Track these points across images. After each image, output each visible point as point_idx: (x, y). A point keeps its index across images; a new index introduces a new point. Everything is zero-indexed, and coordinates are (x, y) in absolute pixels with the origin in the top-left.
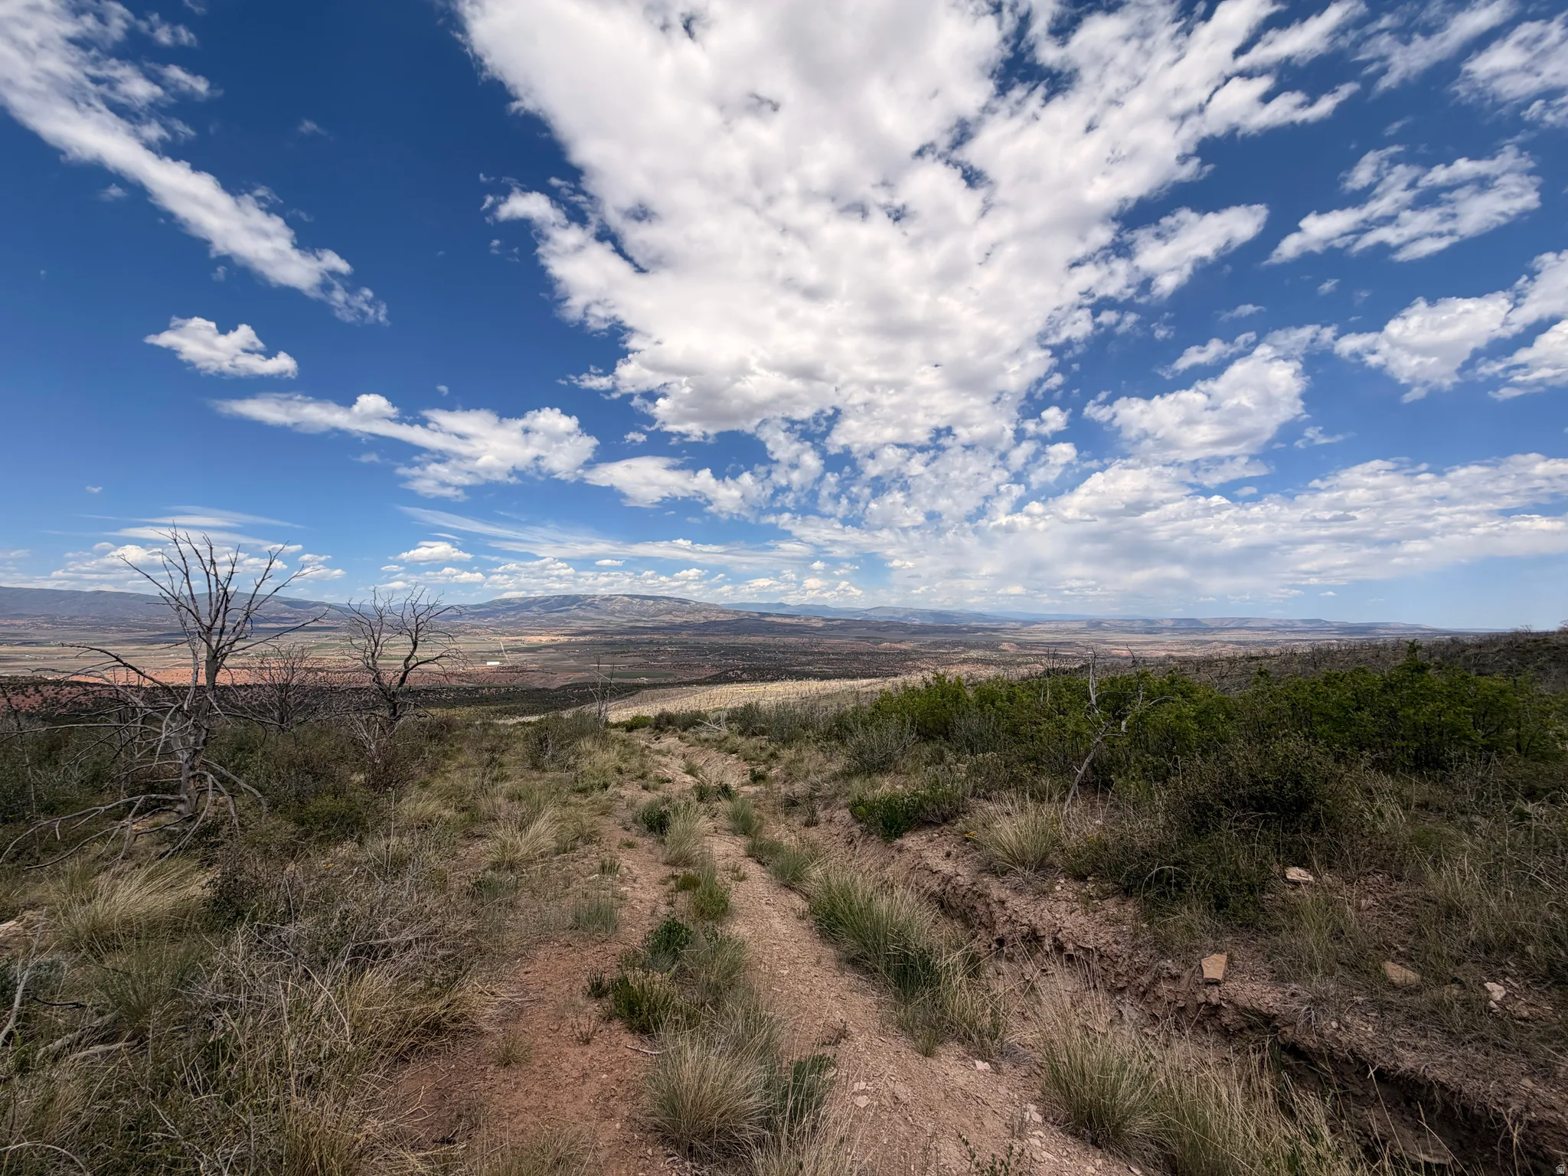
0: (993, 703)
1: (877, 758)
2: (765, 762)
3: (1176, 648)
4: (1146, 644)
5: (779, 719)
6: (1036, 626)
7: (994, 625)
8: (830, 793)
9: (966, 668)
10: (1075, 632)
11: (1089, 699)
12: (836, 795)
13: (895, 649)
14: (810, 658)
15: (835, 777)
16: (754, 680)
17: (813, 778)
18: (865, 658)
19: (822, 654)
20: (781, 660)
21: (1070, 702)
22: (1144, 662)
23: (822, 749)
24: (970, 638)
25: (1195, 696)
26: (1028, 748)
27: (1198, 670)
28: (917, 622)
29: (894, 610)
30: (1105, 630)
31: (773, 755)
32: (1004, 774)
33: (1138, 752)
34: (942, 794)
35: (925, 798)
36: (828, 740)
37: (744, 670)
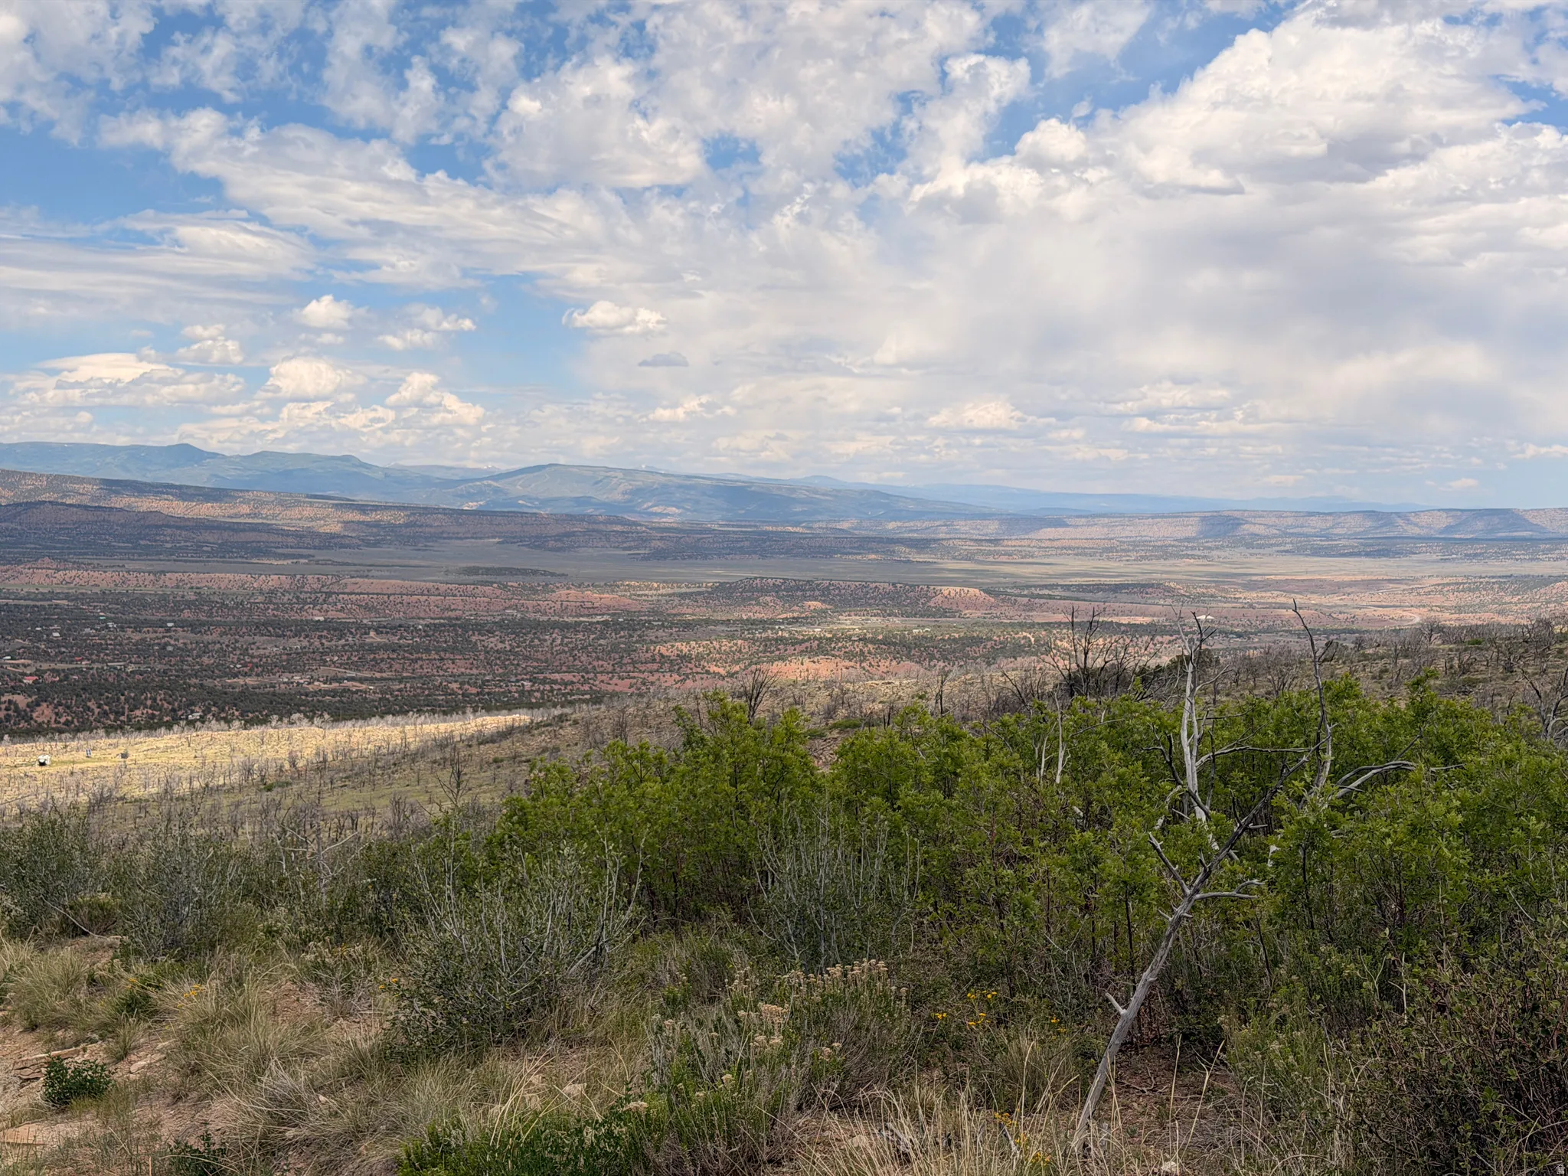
0: (891, 795)
1: (503, 999)
2: (106, 1030)
3: (1453, 600)
4: (1370, 585)
5: (163, 873)
6: (1049, 532)
7: (915, 528)
8: (337, 1126)
9: (824, 668)
10: (1164, 551)
11: (1178, 773)
12: (356, 1134)
13: (593, 610)
14: (296, 644)
15: (355, 1070)
16: (78, 726)
17: (279, 1079)
18: (493, 642)
19: (337, 629)
20: (185, 650)
21: (1122, 784)
22: (1359, 644)
23: (316, 973)
24: (844, 570)
25: (1473, 760)
26: (985, 940)
27: (1509, 669)
28: (671, 515)
29: (598, 476)
30: (1253, 543)
31: (137, 1006)
32: (905, 1024)
33: (1301, 939)
34: (706, 1109)
35: (647, 1123)
36: (340, 939)
37: (41, 692)
